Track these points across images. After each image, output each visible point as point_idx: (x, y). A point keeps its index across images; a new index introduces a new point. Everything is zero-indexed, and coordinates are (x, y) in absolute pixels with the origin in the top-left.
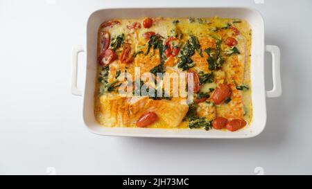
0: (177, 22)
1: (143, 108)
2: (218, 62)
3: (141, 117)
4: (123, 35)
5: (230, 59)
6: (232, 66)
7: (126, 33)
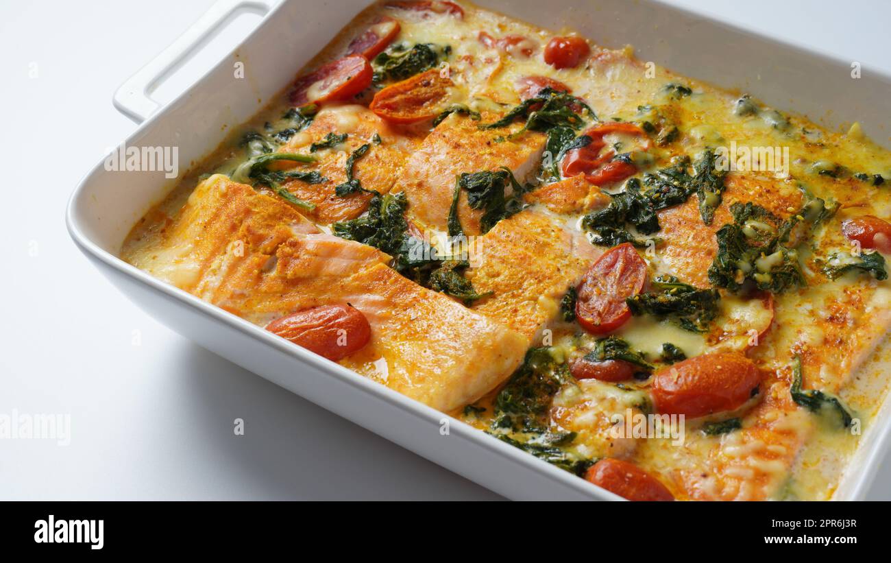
0: (684, 91)
1: (334, 278)
2: (766, 262)
3: (302, 310)
4: (448, 50)
5: (836, 289)
6: (824, 314)
7: (462, 50)
